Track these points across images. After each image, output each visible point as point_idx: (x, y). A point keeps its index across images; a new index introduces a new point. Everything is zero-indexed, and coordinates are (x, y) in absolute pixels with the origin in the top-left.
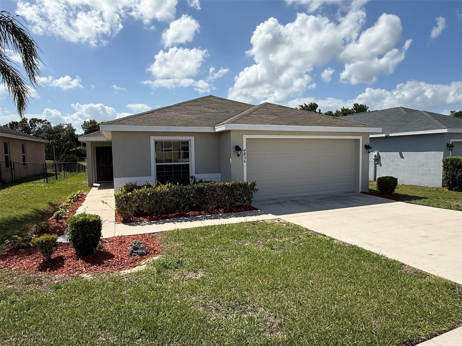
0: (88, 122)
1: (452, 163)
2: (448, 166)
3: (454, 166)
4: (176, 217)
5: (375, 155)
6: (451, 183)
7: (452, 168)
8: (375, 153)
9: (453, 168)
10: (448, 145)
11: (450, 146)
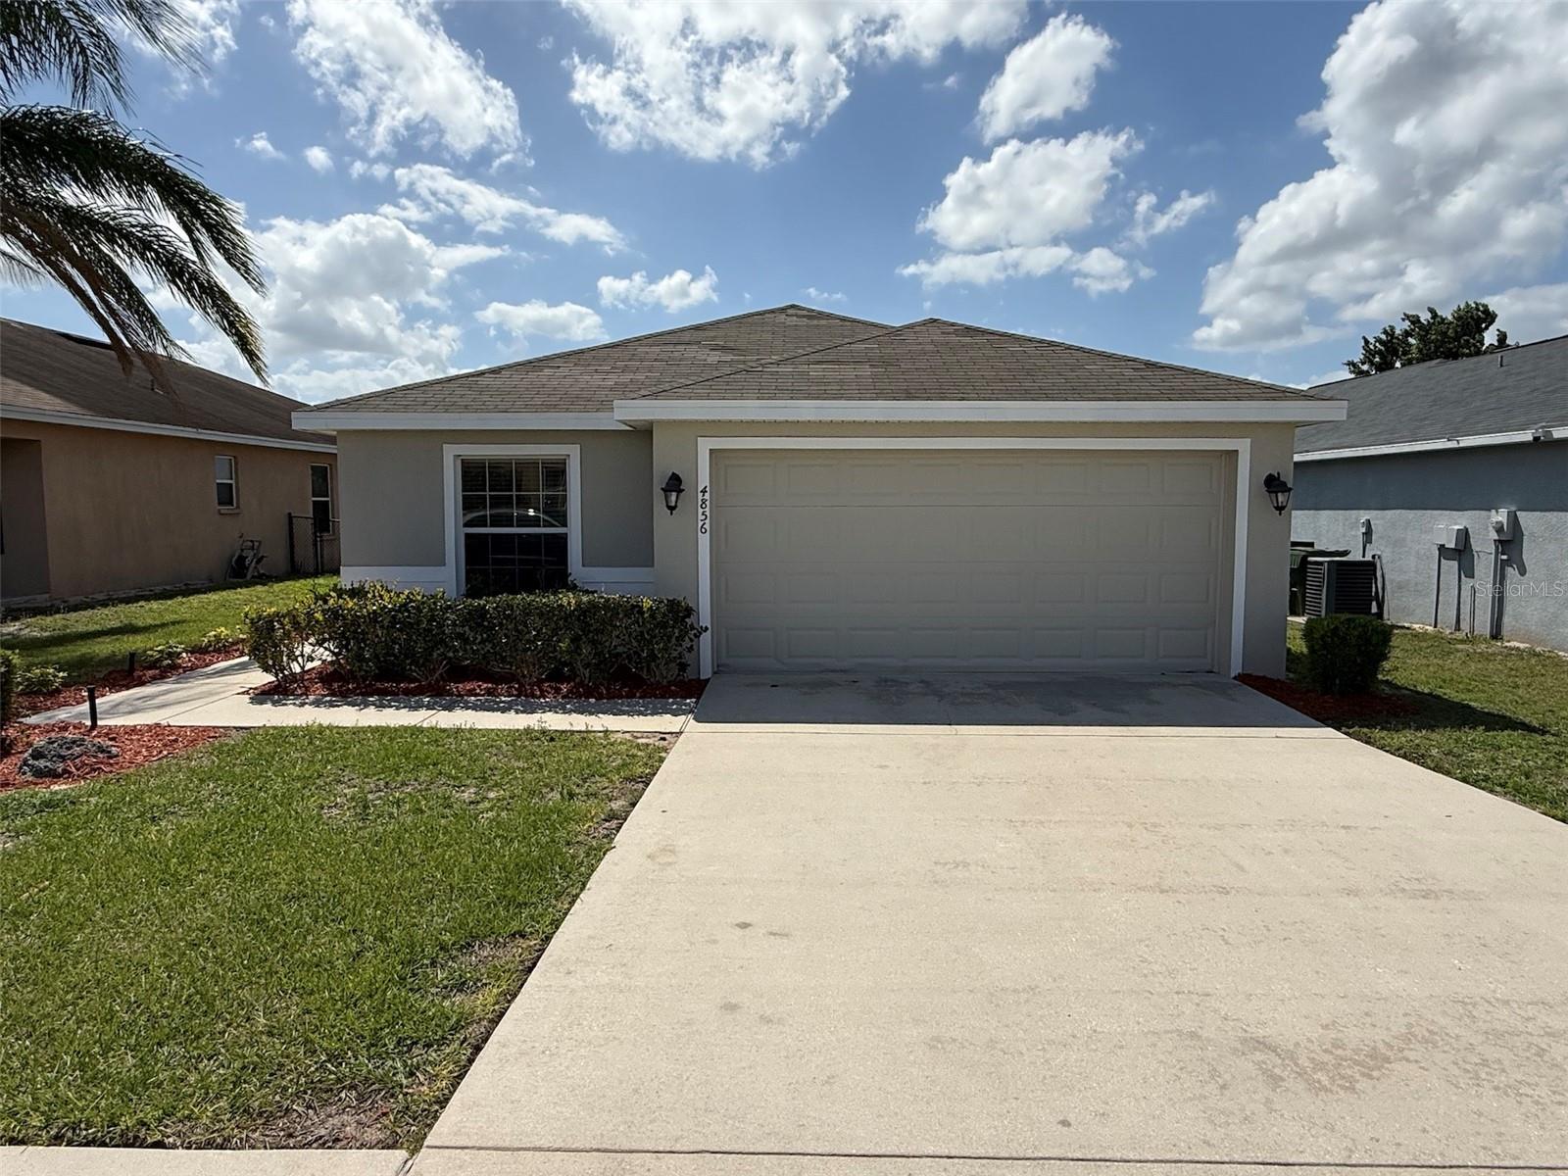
5: (1501, 522)
8: (1501, 516)
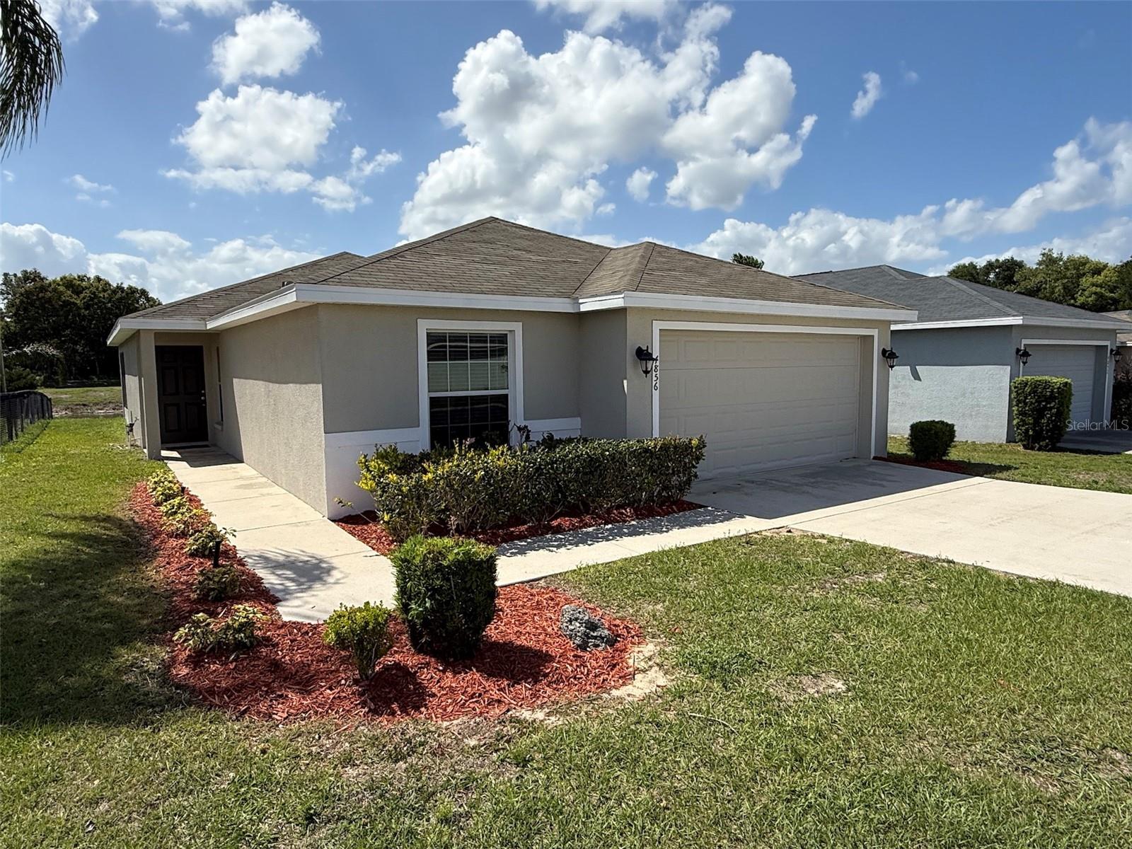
0: (15, 275)
1: (1034, 391)
2: (1026, 398)
3: (1039, 397)
4: (533, 532)
6: (1031, 433)
7: (1034, 401)
9: (1036, 401)
10: (1018, 350)
11: (1023, 354)
